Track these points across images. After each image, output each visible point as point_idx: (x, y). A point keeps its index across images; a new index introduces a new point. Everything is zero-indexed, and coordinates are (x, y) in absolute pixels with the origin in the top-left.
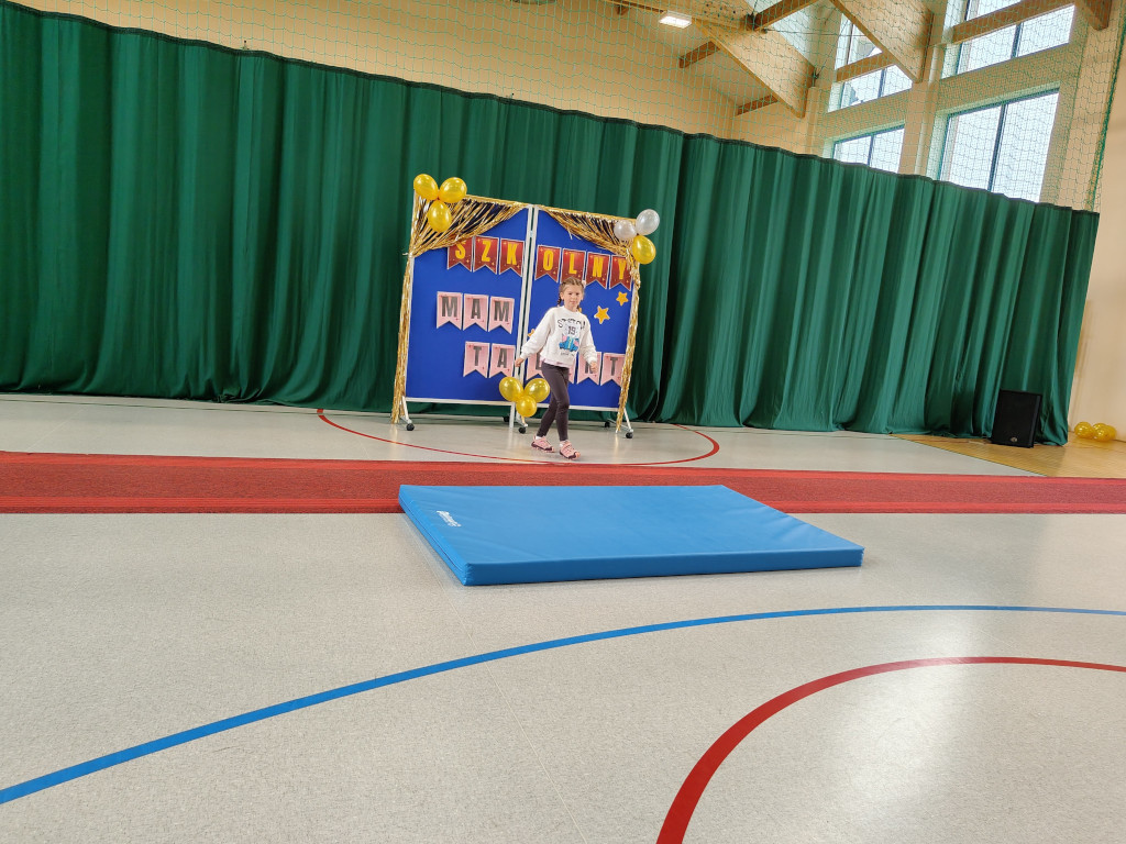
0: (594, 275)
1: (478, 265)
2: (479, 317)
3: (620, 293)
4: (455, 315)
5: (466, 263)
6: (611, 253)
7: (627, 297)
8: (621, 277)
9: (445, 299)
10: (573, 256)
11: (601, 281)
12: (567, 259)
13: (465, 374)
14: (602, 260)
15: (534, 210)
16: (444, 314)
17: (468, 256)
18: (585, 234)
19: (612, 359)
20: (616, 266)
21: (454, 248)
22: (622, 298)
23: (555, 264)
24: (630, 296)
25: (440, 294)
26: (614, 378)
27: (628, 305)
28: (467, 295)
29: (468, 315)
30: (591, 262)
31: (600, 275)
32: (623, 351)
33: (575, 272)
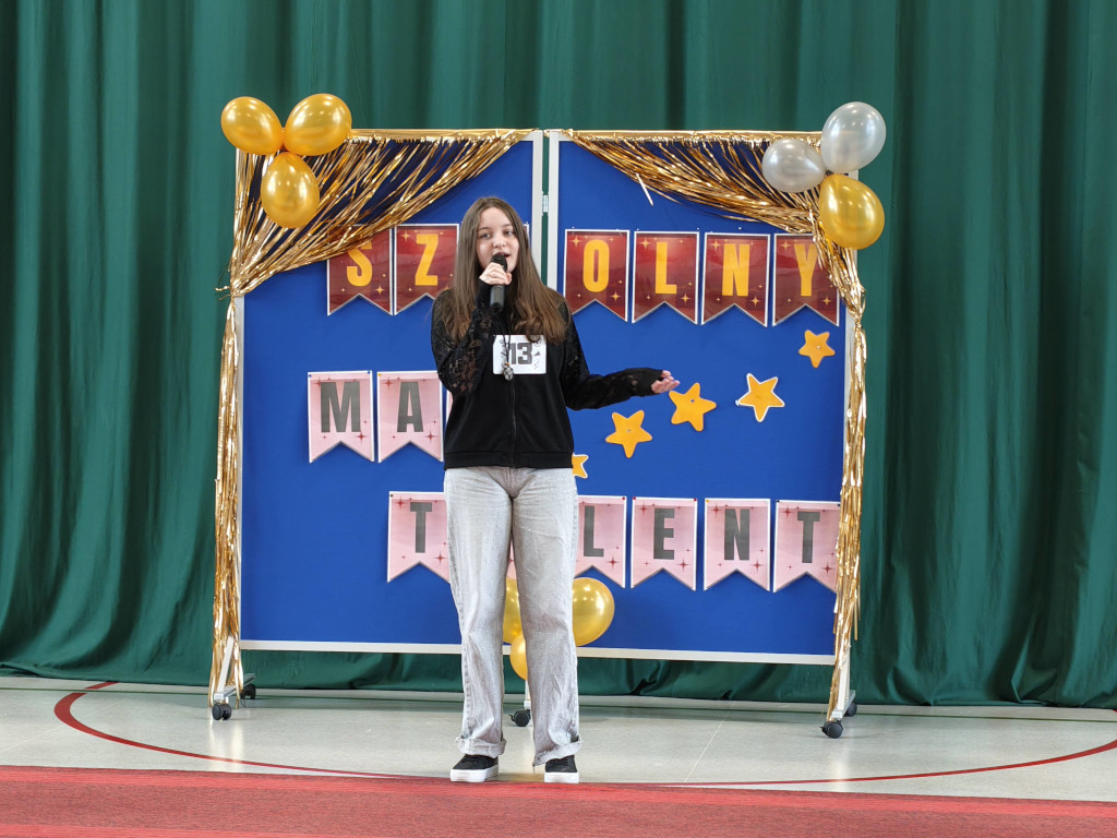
0: (727, 291)
1: (404, 295)
2: (419, 428)
3: (809, 334)
4: (356, 428)
5: (374, 296)
6: (772, 230)
7: (830, 343)
8: (806, 290)
9: (327, 389)
10: (663, 249)
11: (749, 306)
12: (647, 257)
13: (391, 574)
14: (745, 249)
15: (547, 142)
16: (325, 428)
17: (379, 277)
18: (692, 187)
19: (802, 515)
20: (788, 263)
21: (342, 260)
22: (815, 347)
23: (616, 274)
24: (837, 340)
25: (315, 377)
26: (814, 569)
27: (835, 365)
28: (383, 375)
29: (388, 426)
30: (716, 258)
31: (743, 291)
32: (831, 491)
33: (672, 289)
